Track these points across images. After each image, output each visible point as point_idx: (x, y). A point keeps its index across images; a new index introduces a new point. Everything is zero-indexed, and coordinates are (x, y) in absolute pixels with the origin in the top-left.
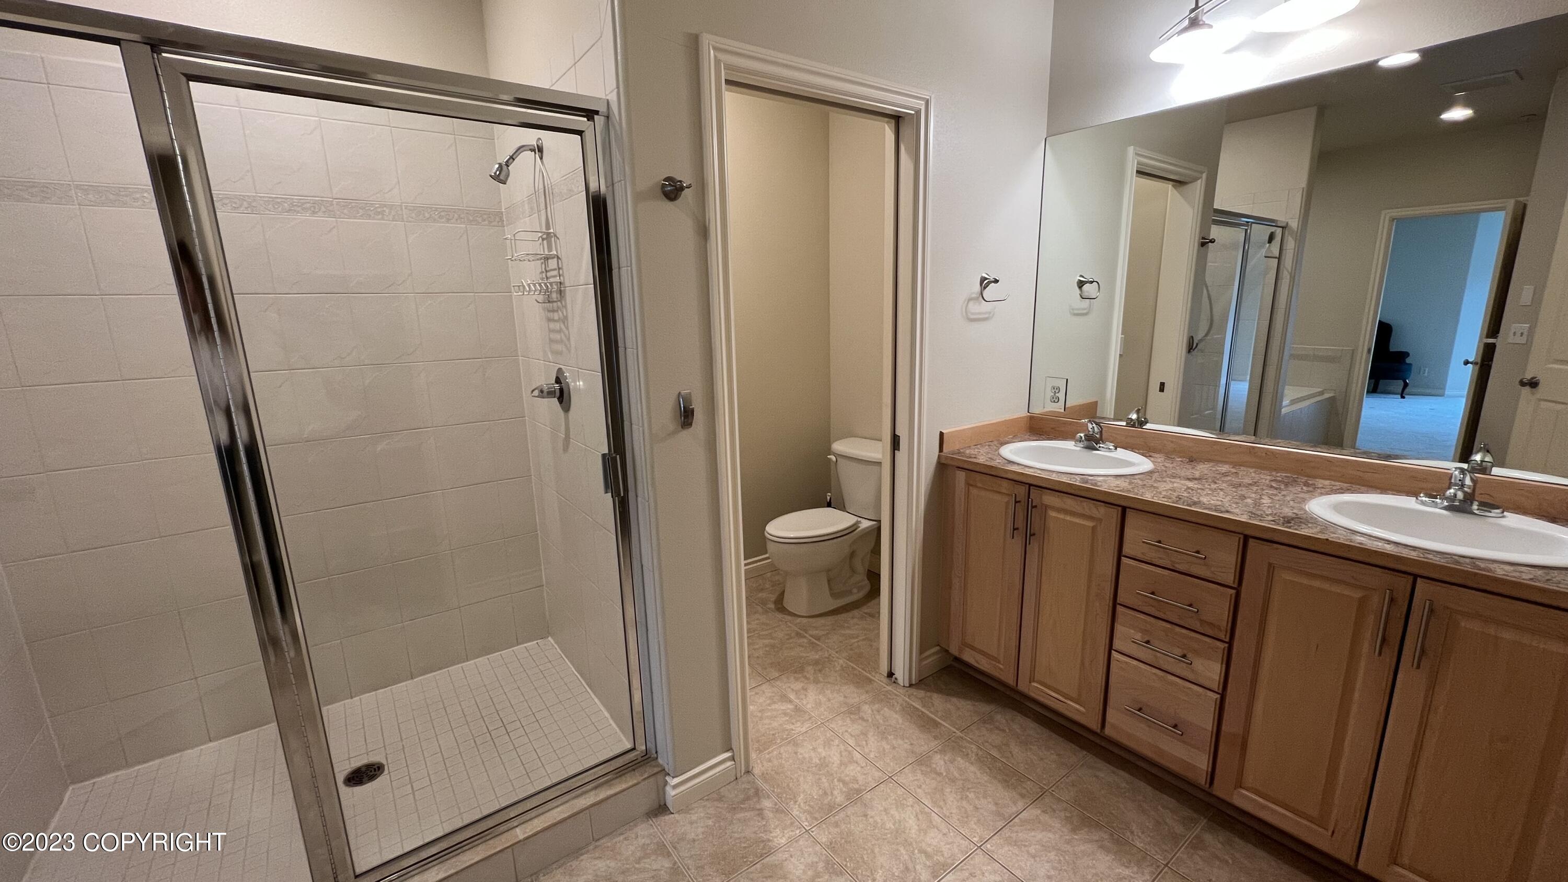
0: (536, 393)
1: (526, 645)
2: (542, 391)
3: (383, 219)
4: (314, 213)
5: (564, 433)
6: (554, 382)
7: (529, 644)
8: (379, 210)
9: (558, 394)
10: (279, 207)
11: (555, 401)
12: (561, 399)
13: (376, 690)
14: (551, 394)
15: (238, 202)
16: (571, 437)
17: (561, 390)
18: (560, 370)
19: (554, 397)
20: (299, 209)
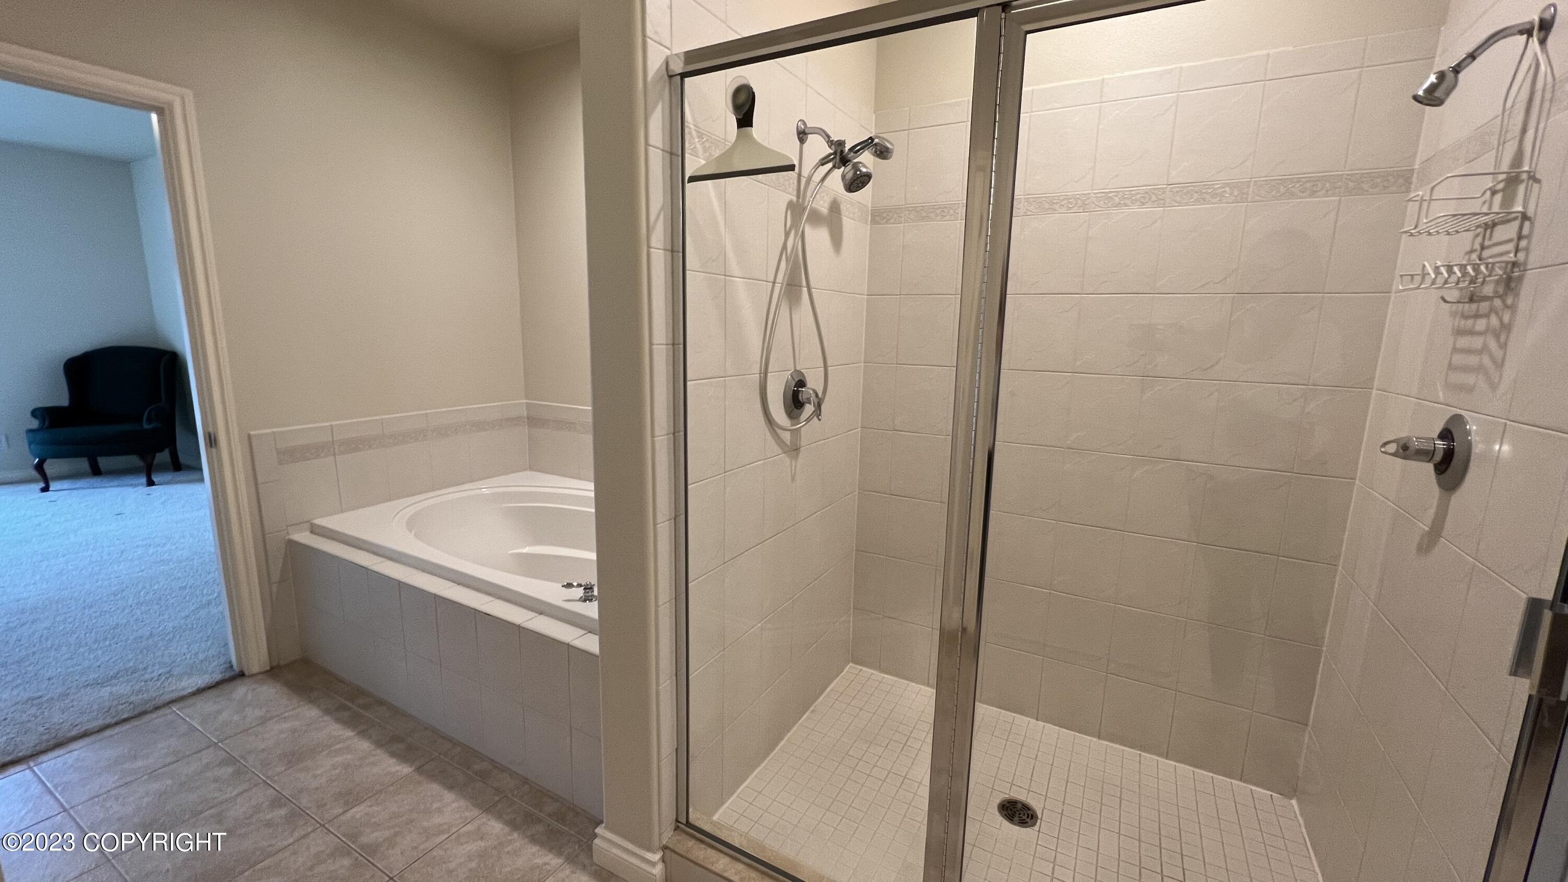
0: (1392, 448)
1: (1253, 788)
2: (1405, 448)
3: (1221, 202)
4: (1143, 204)
5: (1429, 522)
6: (1435, 435)
7: (1258, 789)
8: (1219, 191)
9: (1438, 457)
10: (1109, 202)
11: (1428, 469)
12: (1444, 467)
13: (1061, 727)
14: (1424, 454)
15: (1074, 202)
16: (1444, 533)
17: (1449, 455)
18: (1457, 419)
19: (1429, 461)
20: (1128, 202)
